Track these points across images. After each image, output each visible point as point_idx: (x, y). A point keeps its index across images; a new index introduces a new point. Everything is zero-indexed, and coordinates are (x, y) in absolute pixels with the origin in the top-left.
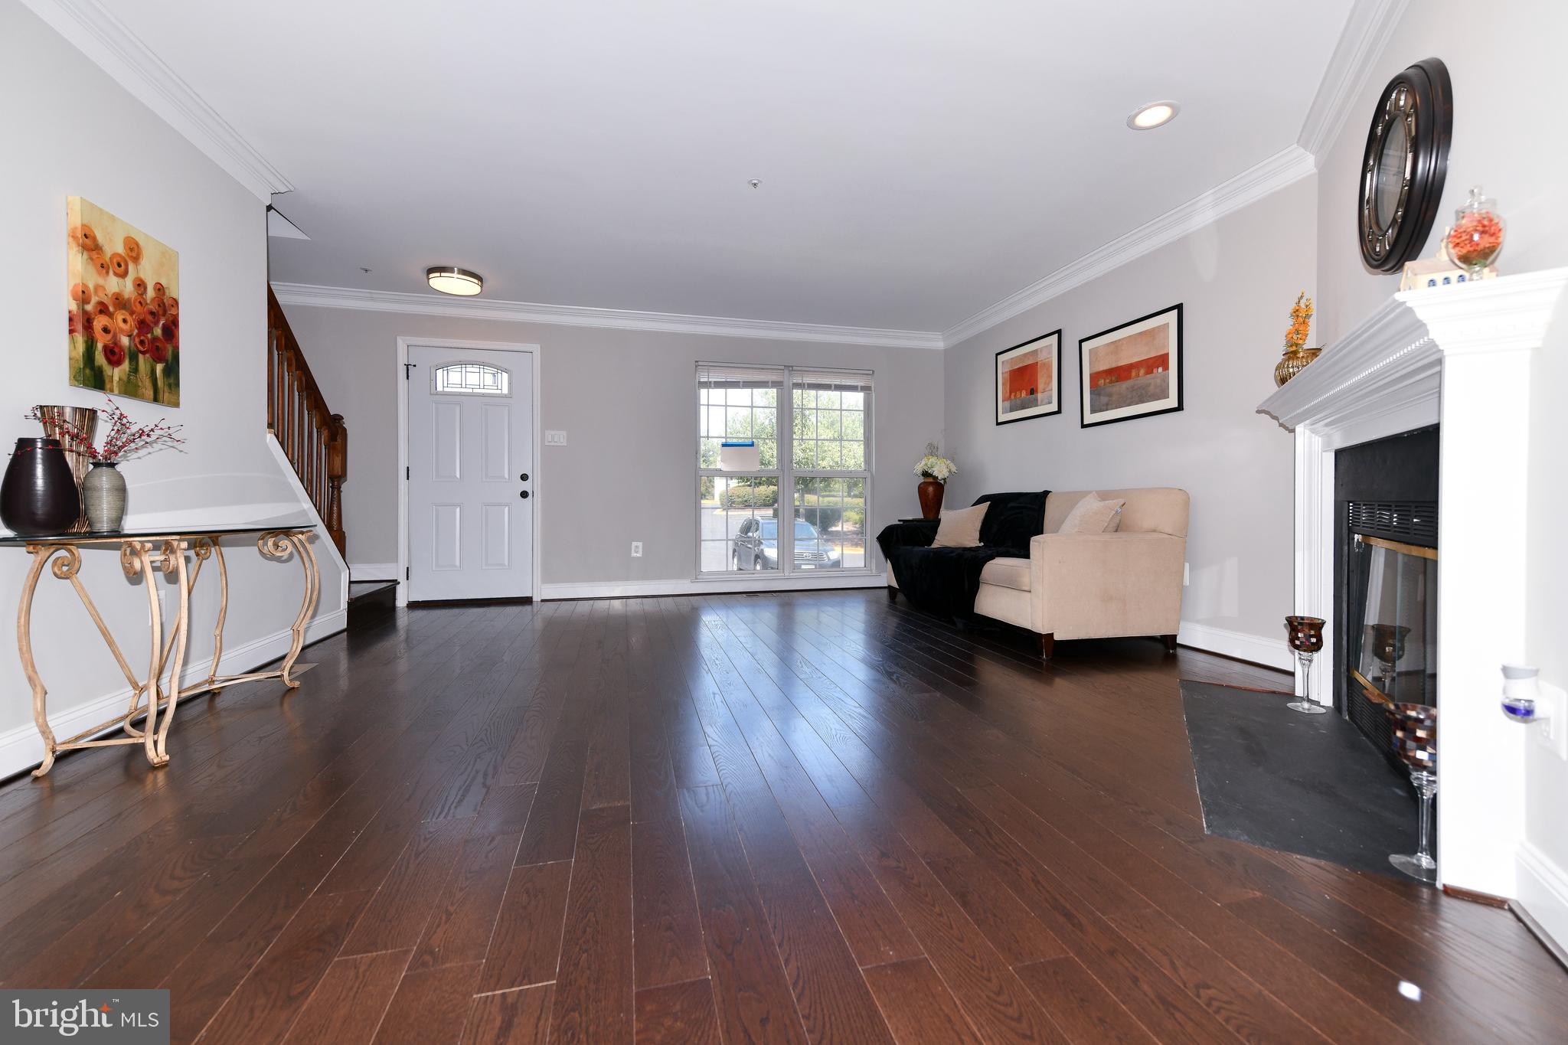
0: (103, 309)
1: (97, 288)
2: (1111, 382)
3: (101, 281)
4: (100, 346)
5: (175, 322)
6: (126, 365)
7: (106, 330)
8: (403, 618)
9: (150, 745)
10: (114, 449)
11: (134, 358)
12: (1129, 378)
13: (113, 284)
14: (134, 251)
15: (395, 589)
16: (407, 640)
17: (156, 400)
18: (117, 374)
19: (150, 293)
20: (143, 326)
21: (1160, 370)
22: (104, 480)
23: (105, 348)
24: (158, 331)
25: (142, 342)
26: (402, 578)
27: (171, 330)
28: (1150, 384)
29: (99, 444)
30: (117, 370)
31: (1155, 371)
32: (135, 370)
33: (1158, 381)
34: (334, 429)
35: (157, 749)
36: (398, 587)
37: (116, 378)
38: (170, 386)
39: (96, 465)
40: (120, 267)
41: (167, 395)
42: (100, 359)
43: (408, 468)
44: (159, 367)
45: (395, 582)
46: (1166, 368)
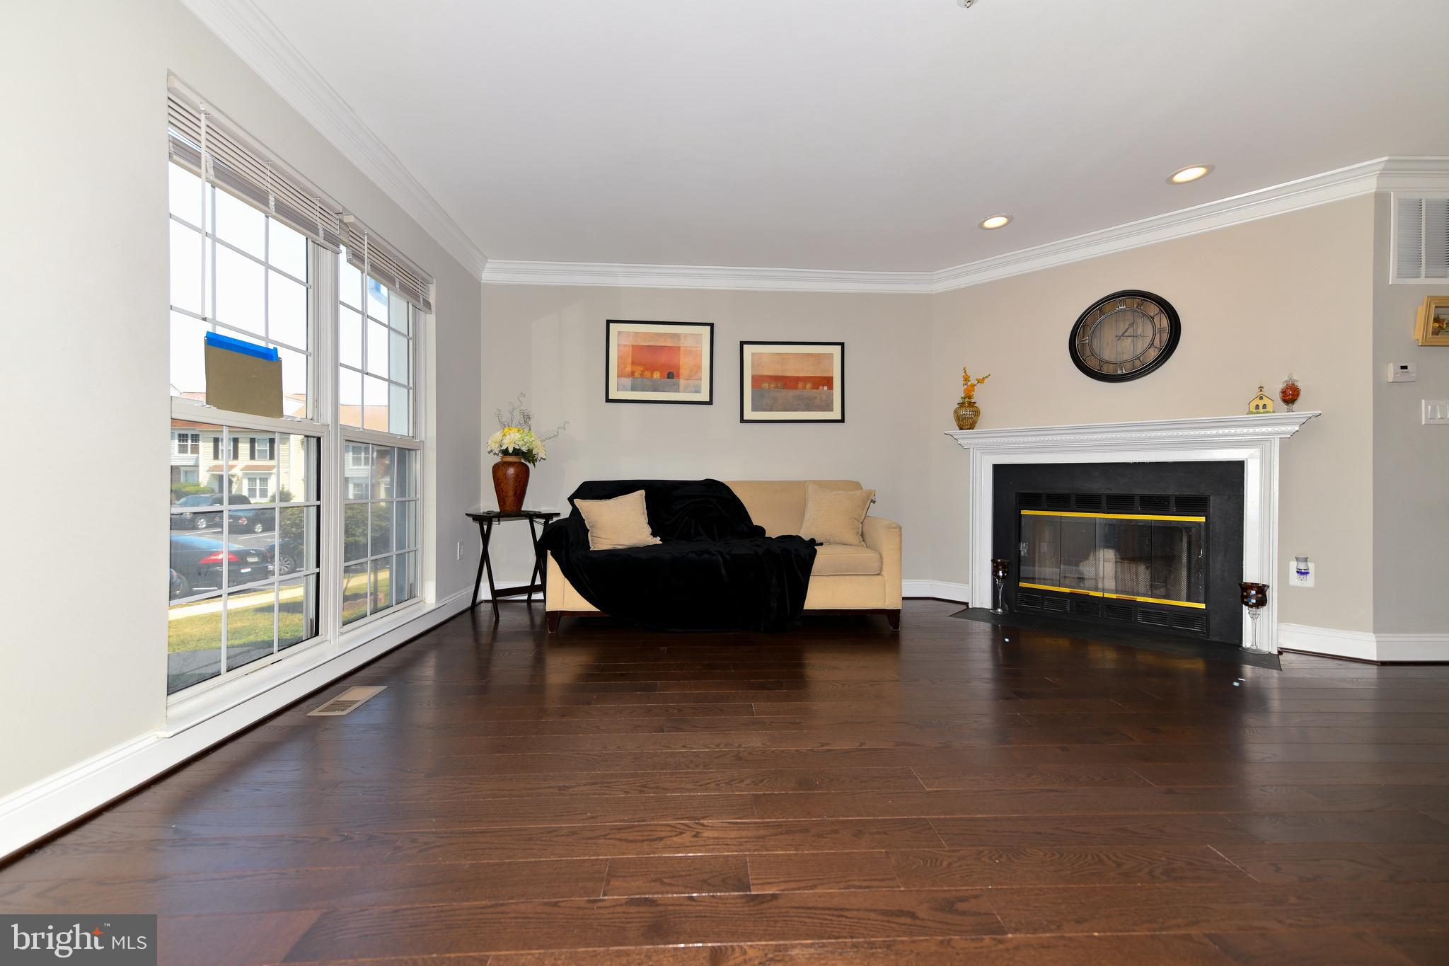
2: (777, 387)
12: (795, 387)
21: (825, 388)
28: (816, 397)
31: (821, 387)
33: (824, 397)
46: (831, 387)
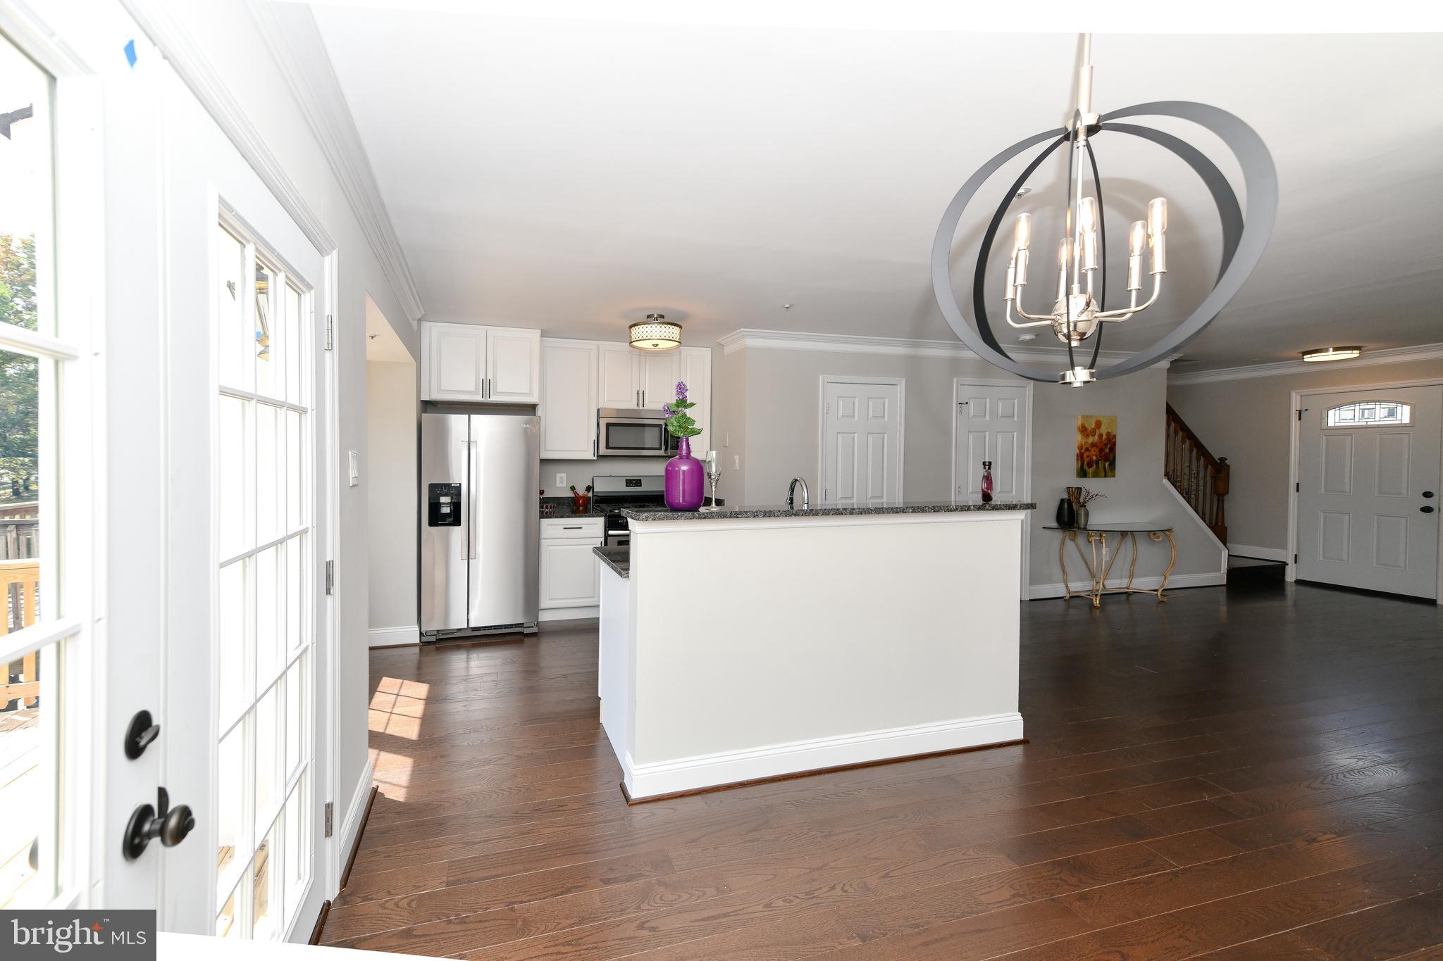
0: (1087, 450)
1: (1085, 443)
3: (1086, 440)
4: (1085, 462)
5: (1114, 444)
6: (1094, 467)
7: (1088, 456)
8: (1290, 590)
9: (1094, 600)
10: (1085, 502)
11: (1097, 463)
13: (1091, 440)
14: (1099, 424)
15: (1284, 568)
16: (1295, 605)
17: (1105, 476)
18: (1091, 471)
19: (1104, 436)
20: (1101, 450)
22: (1082, 512)
23: (1088, 463)
24: (1107, 450)
25: (1100, 457)
26: (1290, 561)
27: (1113, 449)
29: (1082, 501)
30: (1091, 469)
32: (1098, 467)
34: (1220, 469)
35: (1097, 602)
36: (1287, 567)
37: (1091, 472)
38: (1111, 470)
39: (1081, 506)
40: (1093, 432)
41: (1110, 473)
42: (1086, 467)
43: (1298, 484)
44: (1107, 464)
45: (1284, 564)
